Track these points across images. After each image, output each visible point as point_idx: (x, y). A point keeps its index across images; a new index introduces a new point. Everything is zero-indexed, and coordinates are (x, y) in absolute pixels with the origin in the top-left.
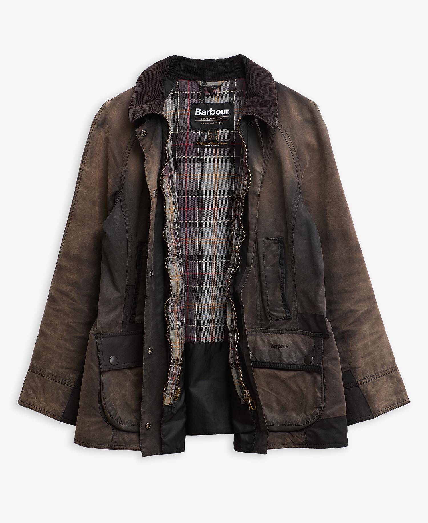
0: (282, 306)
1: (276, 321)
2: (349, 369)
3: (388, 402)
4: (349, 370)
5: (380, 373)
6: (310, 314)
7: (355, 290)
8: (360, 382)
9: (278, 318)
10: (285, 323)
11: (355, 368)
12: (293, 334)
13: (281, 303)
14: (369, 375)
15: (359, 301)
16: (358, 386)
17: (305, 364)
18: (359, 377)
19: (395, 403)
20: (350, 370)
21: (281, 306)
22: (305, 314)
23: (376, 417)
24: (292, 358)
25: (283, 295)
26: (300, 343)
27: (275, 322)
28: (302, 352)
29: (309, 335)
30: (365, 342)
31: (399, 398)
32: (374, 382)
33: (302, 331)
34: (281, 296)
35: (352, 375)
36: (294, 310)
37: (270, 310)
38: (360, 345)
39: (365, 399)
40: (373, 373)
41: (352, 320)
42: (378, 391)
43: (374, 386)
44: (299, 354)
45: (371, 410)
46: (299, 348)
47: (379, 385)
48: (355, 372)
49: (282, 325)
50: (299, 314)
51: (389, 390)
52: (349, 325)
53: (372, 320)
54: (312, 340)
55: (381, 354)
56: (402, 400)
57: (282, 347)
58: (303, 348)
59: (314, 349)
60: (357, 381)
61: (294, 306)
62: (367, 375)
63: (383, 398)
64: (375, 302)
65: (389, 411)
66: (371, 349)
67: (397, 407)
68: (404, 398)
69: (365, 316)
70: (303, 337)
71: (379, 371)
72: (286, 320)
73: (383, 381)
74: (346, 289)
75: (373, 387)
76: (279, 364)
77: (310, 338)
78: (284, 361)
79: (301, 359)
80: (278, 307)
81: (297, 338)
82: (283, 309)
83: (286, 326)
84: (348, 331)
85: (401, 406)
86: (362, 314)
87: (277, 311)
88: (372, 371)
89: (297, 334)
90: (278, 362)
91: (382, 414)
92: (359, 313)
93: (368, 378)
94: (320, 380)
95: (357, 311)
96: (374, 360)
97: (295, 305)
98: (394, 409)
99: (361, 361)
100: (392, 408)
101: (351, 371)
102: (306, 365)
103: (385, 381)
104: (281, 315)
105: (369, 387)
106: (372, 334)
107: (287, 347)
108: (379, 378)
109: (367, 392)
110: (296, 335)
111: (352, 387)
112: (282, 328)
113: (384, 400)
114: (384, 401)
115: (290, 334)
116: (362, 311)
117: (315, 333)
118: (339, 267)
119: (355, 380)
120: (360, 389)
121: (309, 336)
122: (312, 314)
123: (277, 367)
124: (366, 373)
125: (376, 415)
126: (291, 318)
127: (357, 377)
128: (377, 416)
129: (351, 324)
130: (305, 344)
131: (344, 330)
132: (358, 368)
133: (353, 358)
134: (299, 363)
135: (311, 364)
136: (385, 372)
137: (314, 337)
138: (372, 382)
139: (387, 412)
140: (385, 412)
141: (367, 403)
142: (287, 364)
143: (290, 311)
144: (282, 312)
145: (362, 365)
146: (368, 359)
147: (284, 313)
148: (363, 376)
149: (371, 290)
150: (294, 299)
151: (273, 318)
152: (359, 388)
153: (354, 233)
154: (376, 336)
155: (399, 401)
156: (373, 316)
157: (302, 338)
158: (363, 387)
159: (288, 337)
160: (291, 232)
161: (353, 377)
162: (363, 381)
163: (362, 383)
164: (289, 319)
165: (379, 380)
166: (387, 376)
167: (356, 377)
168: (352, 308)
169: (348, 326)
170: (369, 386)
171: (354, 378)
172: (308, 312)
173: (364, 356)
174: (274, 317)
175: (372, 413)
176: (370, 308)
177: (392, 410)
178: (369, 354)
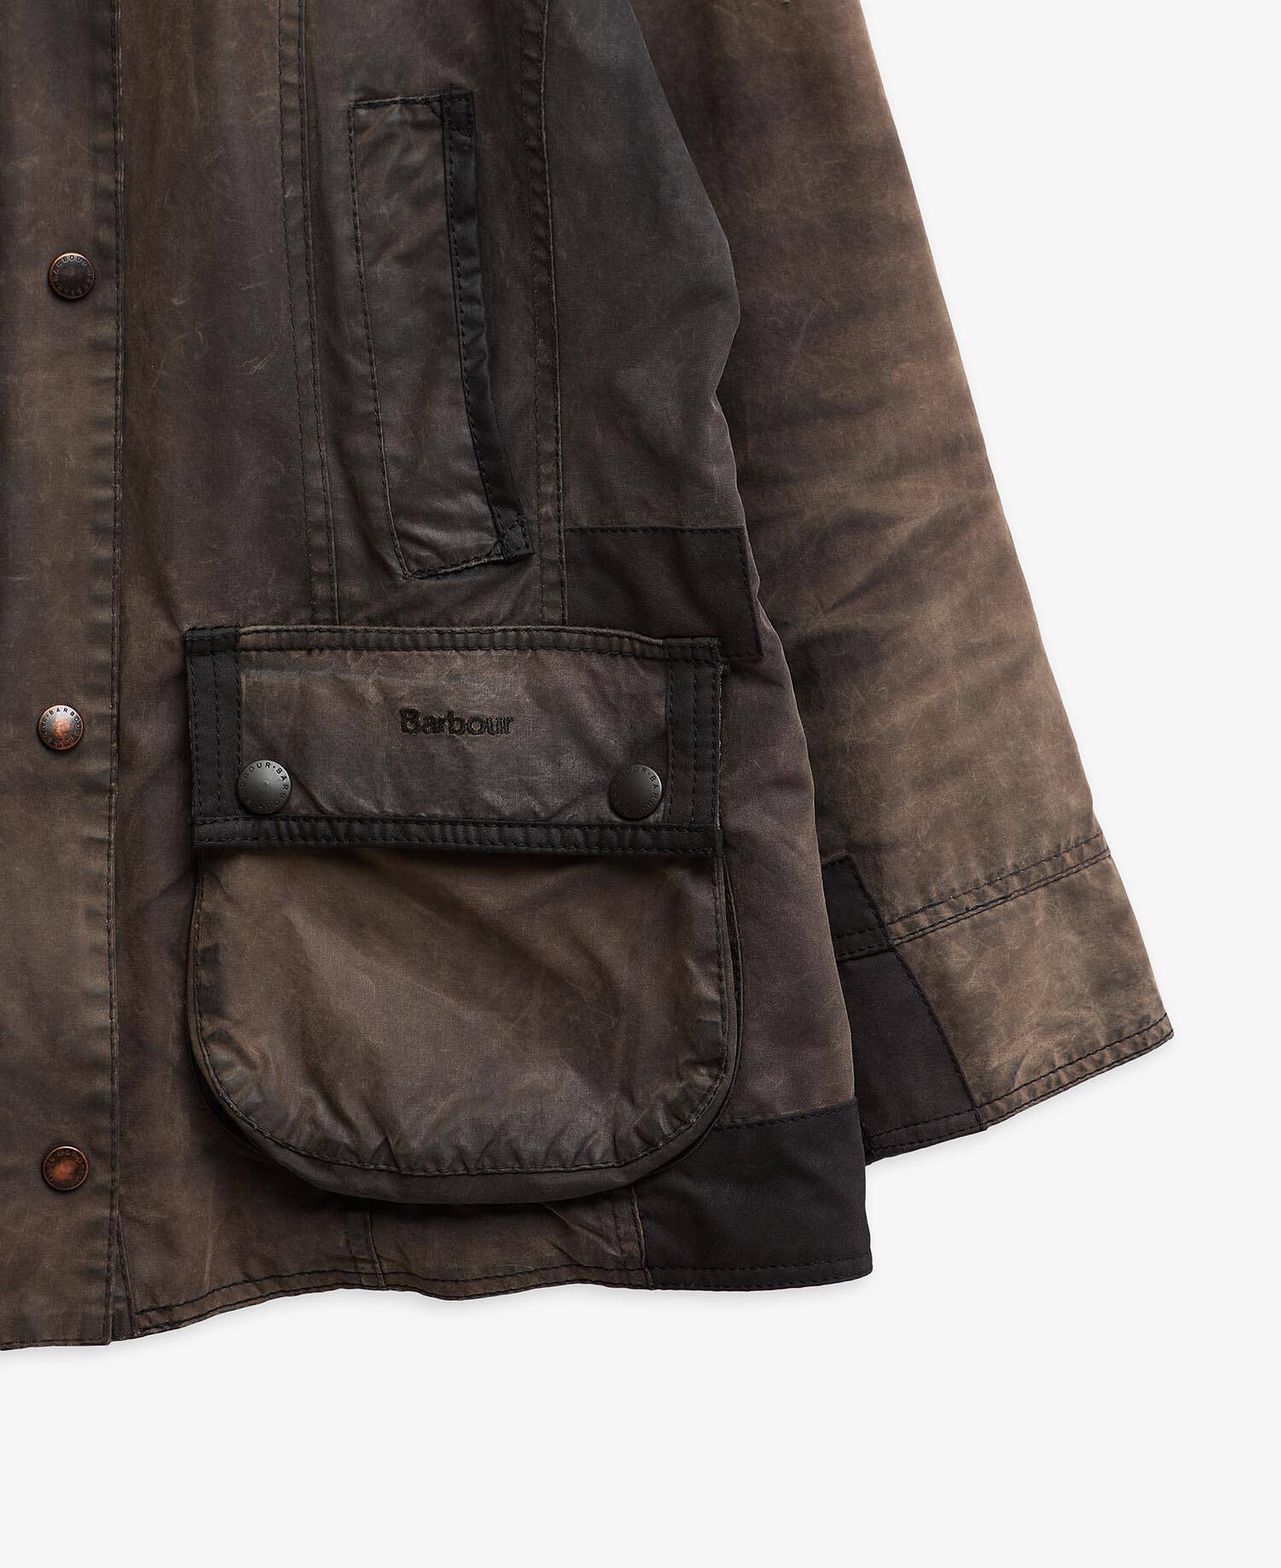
0: (476, 491)
1: (437, 576)
2: (843, 853)
3: (1059, 1038)
4: (841, 861)
5: (1016, 873)
6: (645, 530)
7: (876, 403)
8: (909, 927)
9: (448, 563)
10: (490, 587)
11: (877, 847)
12: (534, 649)
13: (467, 468)
14: (956, 885)
15: (902, 465)
16: (892, 949)
17: (616, 819)
18: (902, 900)
19: (1098, 1043)
20: (848, 858)
21: (467, 485)
22: (614, 531)
23: (994, 1122)
24: (532, 791)
25: (479, 421)
26: (584, 703)
27: (432, 582)
28: (594, 754)
29: (638, 653)
30: (932, 696)
31: (1118, 1013)
32: (985, 923)
33: (595, 630)
34: (466, 430)
35: (862, 887)
36: (544, 510)
37: (400, 511)
38: (903, 714)
39: (935, 1022)
40: (979, 874)
41: (858, 575)
42: (1004, 974)
43: (984, 949)
44: (575, 765)
45: (970, 1083)
46: (578, 732)
47: (1012, 943)
48: (878, 869)
49: (472, 598)
50: (571, 530)
51: (1064, 971)
52: (842, 602)
53: (970, 576)
54: (656, 682)
55: (1023, 765)
56: (1132, 1022)
57: (476, 727)
58: (599, 727)
59: (665, 733)
60: (887, 919)
61: (543, 489)
62: (942, 889)
63: (1032, 1014)
64: (983, 476)
65: (1065, 1087)
66: (963, 740)
67: (1110, 1067)
68: (1145, 1012)
69: (931, 549)
70: (597, 663)
71: (1009, 863)
72: (492, 572)
73: (1032, 921)
74: (825, 395)
75: (980, 952)
76: (453, 823)
77: (642, 673)
78: (490, 808)
79: (587, 791)
80: (450, 494)
81: (564, 673)
82: (475, 503)
83: (497, 604)
84: (836, 638)
85: (1130, 1058)
86: (917, 540)
87: (442, 520)
88: (973, 865)
89: (557, 646)
90: (452, 814)
91: (1029, 1104)
92: (901, 534)
93: (951, 906)
94: (711, 905)
95: (891, 521)
96: (985, 803)
97: (548, 477)
98: (1091, 1075)
99: (910, 804)
100: (1082, 1069)
101: (853, 867)
102: (623, 827)
103: (1040, 917)
104: (468, 539)
105: (958, 955)
106: (971, 652)
107: (504, 724)
108: (1011, 904)
109: (944, 980)
110: (553, 659)
111: (858, 954)
112: (473, 616)
113: (1039, 1025)
114: (1039, 1029)
115: (515, 653)
116: (913, 524)
117: (674, 641)
118: (787, 273)
119: (878, 916)
120: (905, 967)
121: (636, 658)
122: (655, 529)
123: (445, 840)
124: (939, 874)
125: (997, 1109)
126: (524, 560)
127: (888, 897)
128: (1001, 1116)
129: (851, 597)
130: (609, 704)
131: (809, 630)
132: (894, 846)
133: (866, 790)
134: (578, 814)
135: (651, 819)
136: (1044, 870)
137: (668, 662)
138: (975, 927)
139: (1055, 1092)
140: (1046, 1095)
141: (945, 1042)
142: (503, 823)
143: (520, 513)
144: (475, 523)
145: (915, 830)
146: (949, 795)
147: (486, 530)
148: (923, 890)
149: (961, 401)
150: (549, 447)
151: (418, 560)
152: (900, 959)
153: (871, 73)
154: (991, 665)
155: (1119, 1032)
156: (977, 553)
157: (593, 675)
158: (919, 954)
159: (504, 666)
160: (526, 51)
161: (868, 896)
162: (923, 920)
163: (916, 933)
164: (514, 562)
165: (1010, 915)
166: (1053, 892)
167: (883, 900)
168: (863, 502)
169: (835, 607)
170: (954, 946)
171: (873, 906)
172: (632, 518)
173: (928, 781)
174: (424, 553)
175: (971, 1099)
176: (959, 507)
177: (1084, 1078)
178: (957, 768)
